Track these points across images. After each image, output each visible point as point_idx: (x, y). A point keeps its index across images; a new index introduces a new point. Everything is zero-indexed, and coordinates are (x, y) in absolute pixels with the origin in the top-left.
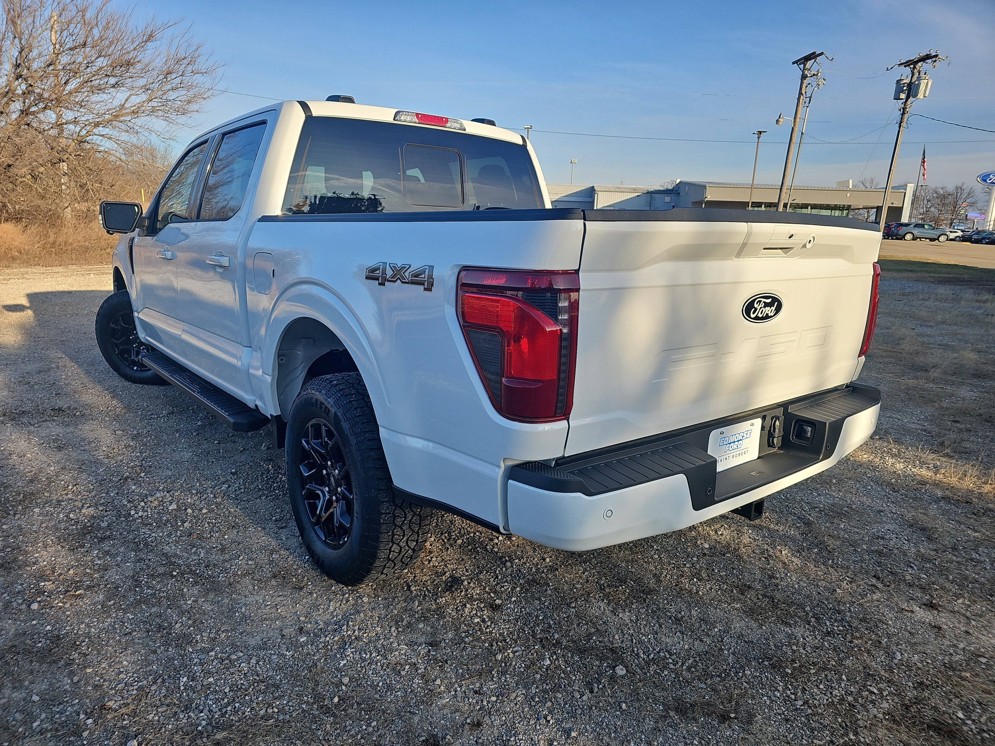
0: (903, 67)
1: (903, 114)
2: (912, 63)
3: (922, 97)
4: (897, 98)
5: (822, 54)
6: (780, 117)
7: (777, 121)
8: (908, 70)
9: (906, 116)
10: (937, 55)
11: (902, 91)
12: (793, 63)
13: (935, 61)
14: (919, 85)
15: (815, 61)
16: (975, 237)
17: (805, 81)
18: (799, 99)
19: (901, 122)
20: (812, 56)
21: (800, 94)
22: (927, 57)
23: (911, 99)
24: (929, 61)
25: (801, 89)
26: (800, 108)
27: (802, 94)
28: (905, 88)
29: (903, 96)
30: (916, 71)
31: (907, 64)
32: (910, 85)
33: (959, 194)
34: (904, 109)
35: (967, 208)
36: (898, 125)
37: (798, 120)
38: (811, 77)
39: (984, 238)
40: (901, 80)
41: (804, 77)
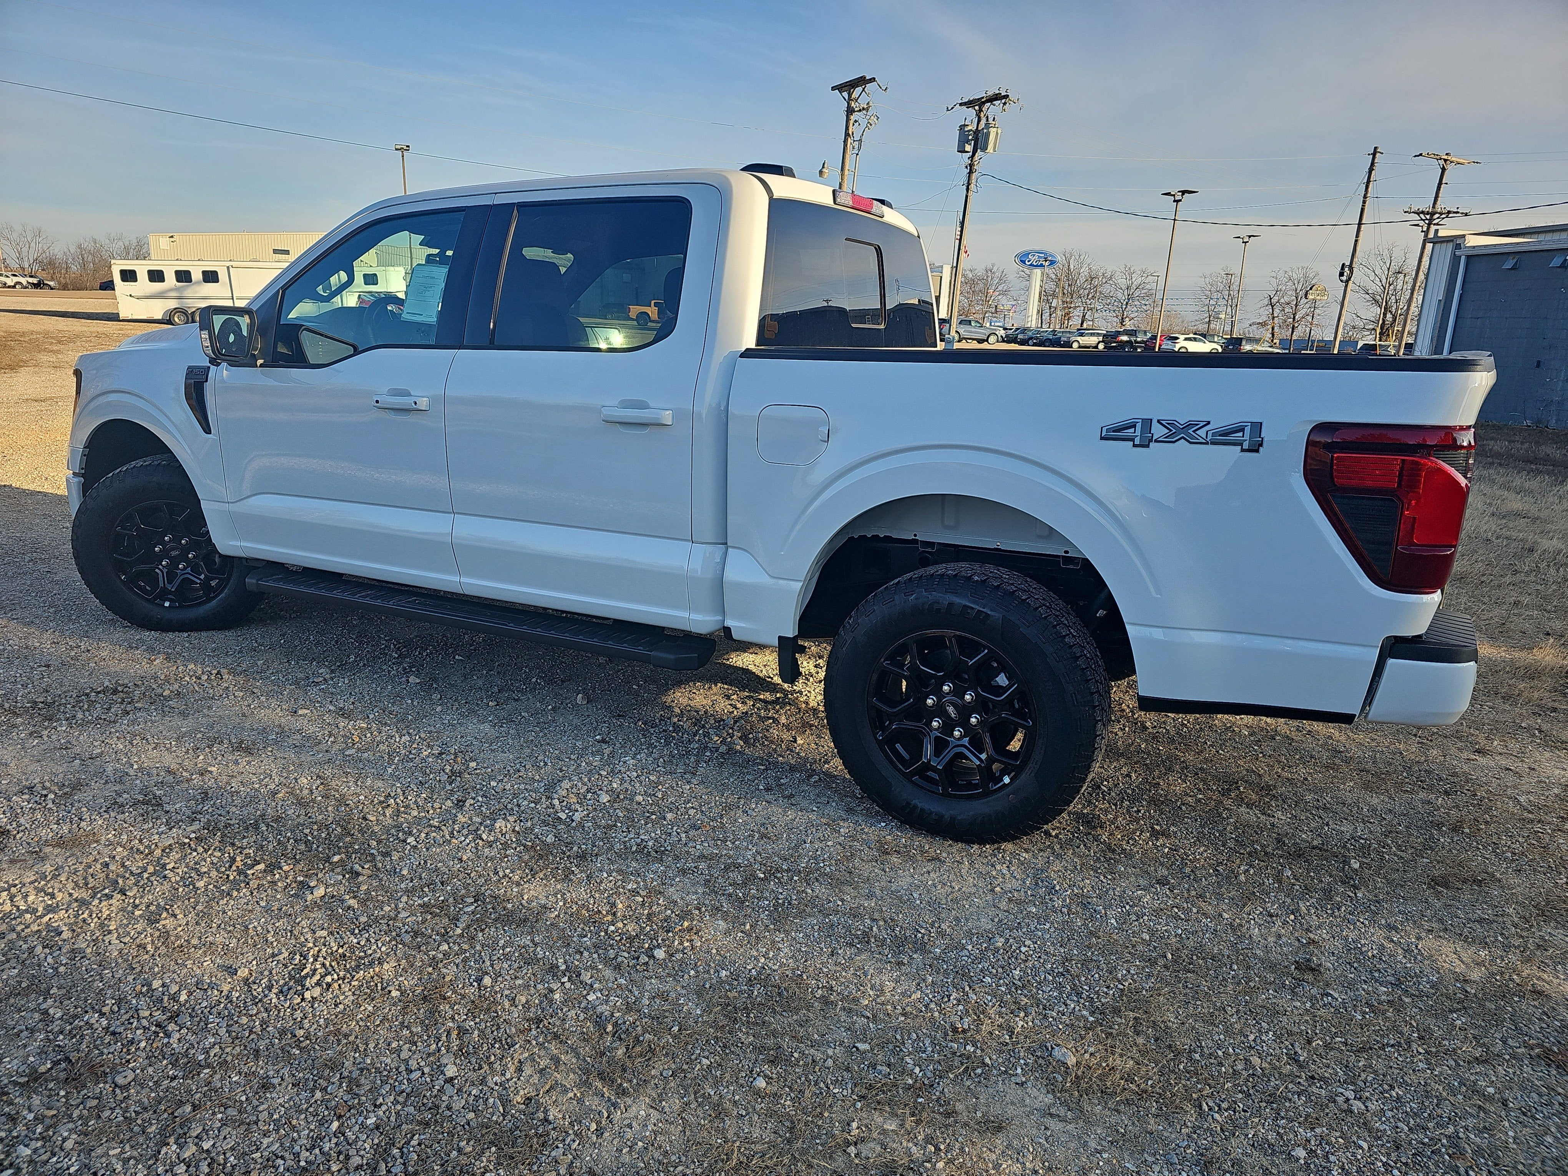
0: (964, 108)
1: (971, 172)
2: (977, 104)
3: (992, 151)
4: (962, 151)
5: (873, 80)
6: (823, 167)
7: (821, 172)
8: (971, 112)
9: (974, 176)
10: (1008, 96)
11: (968, 142)
12: (833, 89)
13: (1005, 104)
14: (988, 134)
15: (864, 89)
16: (1020, 336)
17: (852, 117)
18: (845, 141)
19: (969, 184)
20: (862, 81)
21: (847, 135)
22: (996, 97)
23: (979, 153)
24: (997, 103)
25: (847, 128)
26: (847, 156)
27: (849, 135)
28: (970, 137)
29: (968, 148)
30: (982, 115)
31: (969, 104)
32: (977, 132)
33: (989, 279)
34: (971, 165)
35: (1000, 297)
36: (965, 187)
37: (846, 172)
38: (860, 111)
39: (1031, 338)
40: (965, 125)
41: (850, 111)
